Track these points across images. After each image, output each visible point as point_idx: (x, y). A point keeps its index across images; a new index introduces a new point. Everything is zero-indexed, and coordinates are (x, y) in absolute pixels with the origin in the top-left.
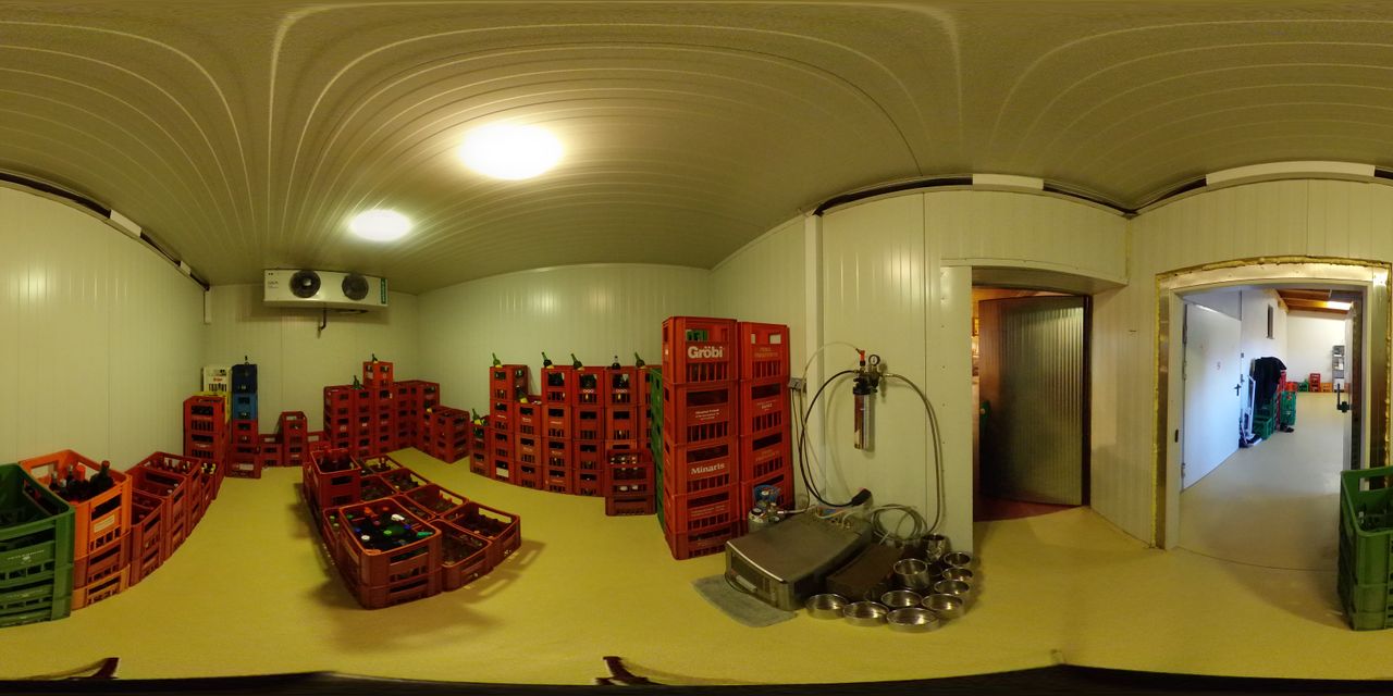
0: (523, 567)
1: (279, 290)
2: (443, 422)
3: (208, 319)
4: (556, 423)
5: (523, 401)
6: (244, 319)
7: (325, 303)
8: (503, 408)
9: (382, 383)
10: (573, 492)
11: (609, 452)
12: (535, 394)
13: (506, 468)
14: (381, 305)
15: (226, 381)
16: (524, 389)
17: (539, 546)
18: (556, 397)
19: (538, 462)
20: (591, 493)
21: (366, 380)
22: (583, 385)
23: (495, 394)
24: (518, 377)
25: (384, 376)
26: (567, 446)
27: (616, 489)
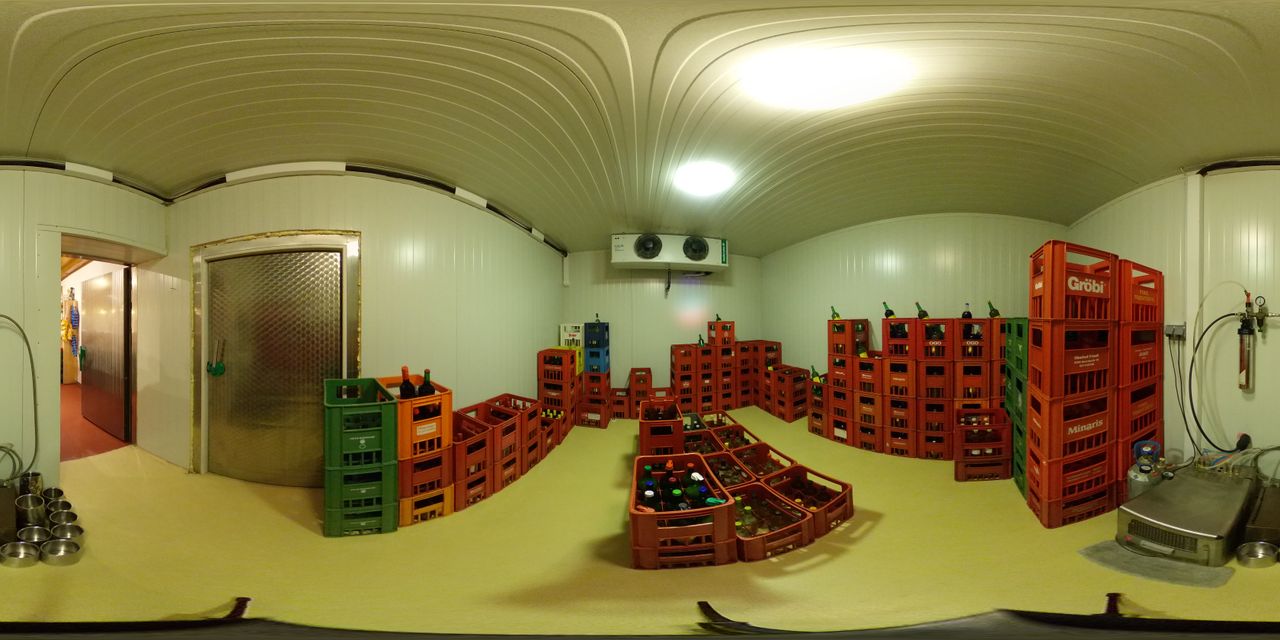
0: (853, 541)
1: (625, 252)
2: (783, 381)
3: (567, 282)
4: (899, 379)
5: (863, 355)
6: (597, 281)
7: (669, 264)
8: (842, 363)
9: (724, 341)
10: (917, 455)
11: (959, 411)
12: (876, 349)
13: (845, 428)
14: (720, 264)
15: (580, 336)
16: (865, 344)
17: (875, 517)
18: (899, 350)
19: (878, 423)
20: (937, 457)
21: (711, 338)
22: (929, 337)
23: (834, 349)
24: (858, 330)
25: (726, 334)
26: (911, 404)
27: (967, 453)
